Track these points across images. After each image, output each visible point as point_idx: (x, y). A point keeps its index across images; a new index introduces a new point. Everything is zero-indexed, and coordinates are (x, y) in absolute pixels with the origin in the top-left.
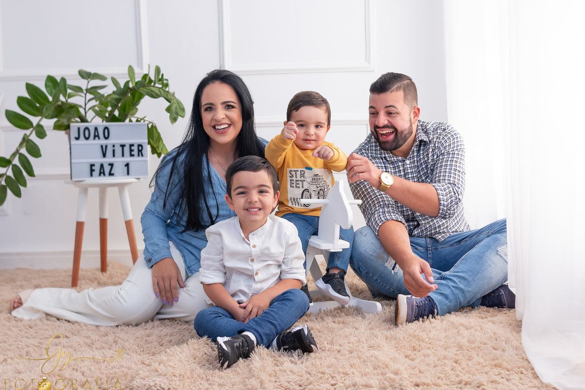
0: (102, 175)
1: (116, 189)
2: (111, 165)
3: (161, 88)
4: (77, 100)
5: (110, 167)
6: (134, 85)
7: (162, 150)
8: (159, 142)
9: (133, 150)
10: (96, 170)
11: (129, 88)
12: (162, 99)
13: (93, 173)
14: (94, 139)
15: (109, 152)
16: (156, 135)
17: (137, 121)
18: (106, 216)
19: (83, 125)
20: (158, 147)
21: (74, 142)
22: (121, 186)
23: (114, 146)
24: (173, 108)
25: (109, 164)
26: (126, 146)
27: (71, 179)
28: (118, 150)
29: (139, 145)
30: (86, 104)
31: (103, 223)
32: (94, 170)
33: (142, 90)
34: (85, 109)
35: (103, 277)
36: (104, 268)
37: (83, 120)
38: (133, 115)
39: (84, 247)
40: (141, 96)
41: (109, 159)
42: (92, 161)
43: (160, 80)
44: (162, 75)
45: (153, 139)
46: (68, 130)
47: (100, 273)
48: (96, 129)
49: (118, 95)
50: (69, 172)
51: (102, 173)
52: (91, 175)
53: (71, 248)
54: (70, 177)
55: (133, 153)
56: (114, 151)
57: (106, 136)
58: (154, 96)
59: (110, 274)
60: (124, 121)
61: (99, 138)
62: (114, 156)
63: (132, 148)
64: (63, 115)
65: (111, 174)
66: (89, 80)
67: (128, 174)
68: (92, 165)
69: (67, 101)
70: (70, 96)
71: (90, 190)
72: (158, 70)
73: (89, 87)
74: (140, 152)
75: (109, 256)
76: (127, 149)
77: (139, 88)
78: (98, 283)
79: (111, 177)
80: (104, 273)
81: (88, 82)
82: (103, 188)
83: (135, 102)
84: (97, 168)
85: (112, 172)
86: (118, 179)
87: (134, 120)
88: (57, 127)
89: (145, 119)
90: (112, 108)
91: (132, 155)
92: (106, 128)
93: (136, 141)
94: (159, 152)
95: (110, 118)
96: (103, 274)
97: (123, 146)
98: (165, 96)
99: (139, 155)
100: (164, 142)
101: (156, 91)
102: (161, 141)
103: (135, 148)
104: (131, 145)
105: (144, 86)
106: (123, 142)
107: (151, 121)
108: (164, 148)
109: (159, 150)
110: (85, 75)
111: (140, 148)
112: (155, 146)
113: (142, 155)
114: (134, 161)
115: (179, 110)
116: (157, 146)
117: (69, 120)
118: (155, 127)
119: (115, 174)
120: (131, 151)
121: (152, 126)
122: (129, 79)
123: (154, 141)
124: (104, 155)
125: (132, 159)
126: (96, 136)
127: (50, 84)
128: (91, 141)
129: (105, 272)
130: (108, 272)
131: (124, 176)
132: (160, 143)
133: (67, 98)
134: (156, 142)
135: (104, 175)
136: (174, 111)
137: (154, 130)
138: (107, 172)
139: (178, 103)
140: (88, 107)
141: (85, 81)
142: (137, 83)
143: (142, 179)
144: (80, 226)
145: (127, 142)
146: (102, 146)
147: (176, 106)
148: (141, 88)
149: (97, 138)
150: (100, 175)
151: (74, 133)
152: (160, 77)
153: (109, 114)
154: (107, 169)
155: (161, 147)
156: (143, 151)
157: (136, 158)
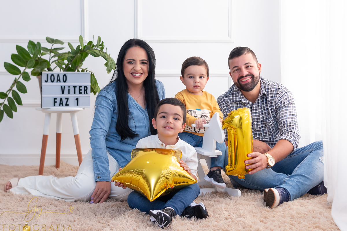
0: (61, 105)
1: (69, 114)
2: (67, 99)
3: (101, 51)
4: (46, 57)
5: (66, 100)
6: (83, 48)
7: (97, 90)
9: (81, 90)
10: (57, 102)
11: (80, 50)
12: (101, 58)
13: (56, 104)
14: (57, 82)
15: (66, 91)
16: (94, 80)
17: (83, 71)
18: (60, 132)
19: (50, 73)
20: (95, 88)
21: (44, 83)
22: (72, 113)
23: (69, 87)
24: (109, 64)
25: (66, 99)
26: (77, 87)
27: (41, 107)
28: (72, 89)
29: (85, 87)
30: (50, 59)
31: (59, 136)
32: (56, 102)
33: (88, 51)
35: (58, 171)
36: (57, 166)
37: (50, 70)
38: (80, 67)
39: (48, 152)
40: (86, 55)
41: (66, 95)
42: (55, 96)
43: (100, 45)
44: (103, 42)
46: (40, 76)
47: (56, 169)
48: (58, 75)
49: (72, 54)
50: (40, 103)
51: (61, 104)
52: (54, 105)
53: (39, 152)
54: (40, 106)
55: (81, 91)
56: (69, 90)
57: (65, 80)
58: (96, 55)
59: (62, 169)
60: (75, 71)
61: (60, 82)
62: (69, 93)
63: (81, 88)
64: (38, 66)
65: (67, 105)
66: (53, 44)
67: (78, 105)
68: (55, 99)
69: (41, 57)
70: (43, 54)
71: (52, 114)
72: (99, 39)
73: (53, 48)
74: (86, 91)
75: (61, 158)
76: (77, 89)
77: (86, 50)
78: (55, 175)
79: (67, 107)
80: (58, 169)
81: (52, 45)
82: (59, 114)
83: (82, 59)
84: (58, 101)
85: (68, 104)
86: (71, 108)
87: (80, 70)
88: (33, 74)
89: (87, 70)
90: (68, 62)
91: (80, 93)
92: (65, 75)
93: (83, 84)
94: (95, 91)
95: (67, 68)
96: (57, 169)
97: (75, 87)
98: (103, 56)
99: (85, 93)
100: (99, 85)
101: (98, 52)
102: (97, 84)
103: (82, 88)
104: (80, 87)
105: (90, 49)
106: (75, 84)
108: (99, 89)
109: (95, 90)
110: (50, 40)
111: (86, 89)
113: (87, 93)
114: (82, 97)
115: (112, 65)
117: (42, 69)
118: (93, 75)
119: (69, 105)
120: (80, 90)
122: (80, 44)
124: (63, 93)
125: (80, 95)
126: (59, 80)
127: (31, 46)
128: (55, 83)
129: (59, 168)
130: (60, 168)
131: (75, 106)
133: (41, 55)
134: (94, 85)
135: (63, 105)
136: (109, 66)
138: (64, 103)
139: (112, 61)
140: (51, 61)
141: (51, 45)
142: (85, 47)
143: (86, 108)
144: (45, 138)
145: (78, 84)
146: (62, 87)
147: (111, 62)
148: (87, 50)
149: (59, 81)
150: (60, 105)
151: (44, 77)
152: (101, 43)
153: (66, 66)
154: (64, 101)
155: (97, 87)
156: (87, 91)
157: (83, 95)
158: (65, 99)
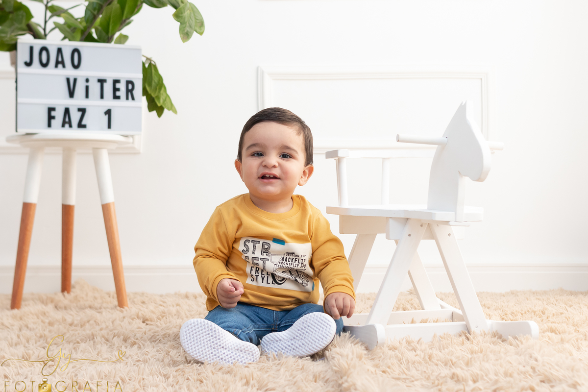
0: (67, 126)
2: (83, 111)
5: (80, 114)
7: (165, 100)
8: (160, 89)
9: (118, 90)
10: (56, 118)
12: (166, 8)
13: (53, 121)
14: (56, 66)
15: (80, 90)
16: (155, 79)
18: (72, 202)
19: (38, 44)
20: (158, 98)
21: (22, 69)
22: (95, 148)
23: (87, 80)
24: (186, 15)
25: (79, 110)
26: (108, 81)
27: (16, 129)
28: (95, 88)
29: (129, 82)
30: (46, 22)
31: (67, 211)
32: (54, 118)
34: (44, 30)
35: (64, 299)
36: (66, 286)
41: (79, 101)
42: (52, 103)
45: (150, 85)
46: (14, 52)
47: (60, 293)
48: (60, 51)
51: (67, 121)
52: (49, 125)
54: (14, 126)
55: (118, 94)
56: (87, 88)
57: (76, 62)
59: (76, 296)
61: (64, 66)
62: (87, 96)
63: (118, 86)
65: (81, 125)
67: (109, 127)
68: (51, 110)
74: (130, 92)
76: (108, 87)
78: (56, 306)
79: (82, 130)
80: (66, 293)
84: (59, 114)
85: (83, 123)
86: (95, 131)
91: (116, 97)
92: (76, 50)
93: (124, 76)
94: (160, 106)
95: (83, 36)
96: (64, 295)
97: (102, 81)
99: (127, 98)
100: (168, 92)
102: (163, 89)
103: (122, 86)
104: (116, 82)
106: (102, 75)
107: (149, 57)
108: (167, 99)
109: (159, 102)
111: (130, 87)
112: (153, 95)
113: (133, 99)
114: (120, 107)
115: (194, 21)
116: (156, 95)
118: (155, 67)
119: (87, 126)
120: (115, 90)
121: (150, 64)
123: (153, 88)
124: (71, 94)
125: (116, 102)
126: (60, 63)
128: (51, 69)
129: (68, 292)
130: (72, 294)
131: (102, 129)
132: (162, 91)
134: (156, 89)
135: (71, 126)
136: (186, 20)
137: (153, 71)
138: (75, 121)
140: (50, 25)
144: (27, 209)
145: (110, 76)
146: (68, 80)
147: (190, 13)
149: (60, 66)
150: (63, 126)
151: (23, 54)
153: (82, 32)
154: (75, 116)
156: (135, 92)
157: (123, 102)
158: (77, 110)
